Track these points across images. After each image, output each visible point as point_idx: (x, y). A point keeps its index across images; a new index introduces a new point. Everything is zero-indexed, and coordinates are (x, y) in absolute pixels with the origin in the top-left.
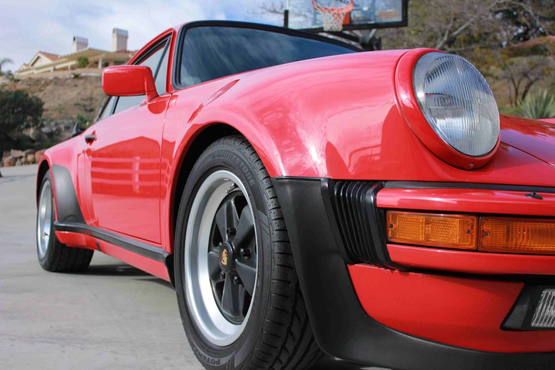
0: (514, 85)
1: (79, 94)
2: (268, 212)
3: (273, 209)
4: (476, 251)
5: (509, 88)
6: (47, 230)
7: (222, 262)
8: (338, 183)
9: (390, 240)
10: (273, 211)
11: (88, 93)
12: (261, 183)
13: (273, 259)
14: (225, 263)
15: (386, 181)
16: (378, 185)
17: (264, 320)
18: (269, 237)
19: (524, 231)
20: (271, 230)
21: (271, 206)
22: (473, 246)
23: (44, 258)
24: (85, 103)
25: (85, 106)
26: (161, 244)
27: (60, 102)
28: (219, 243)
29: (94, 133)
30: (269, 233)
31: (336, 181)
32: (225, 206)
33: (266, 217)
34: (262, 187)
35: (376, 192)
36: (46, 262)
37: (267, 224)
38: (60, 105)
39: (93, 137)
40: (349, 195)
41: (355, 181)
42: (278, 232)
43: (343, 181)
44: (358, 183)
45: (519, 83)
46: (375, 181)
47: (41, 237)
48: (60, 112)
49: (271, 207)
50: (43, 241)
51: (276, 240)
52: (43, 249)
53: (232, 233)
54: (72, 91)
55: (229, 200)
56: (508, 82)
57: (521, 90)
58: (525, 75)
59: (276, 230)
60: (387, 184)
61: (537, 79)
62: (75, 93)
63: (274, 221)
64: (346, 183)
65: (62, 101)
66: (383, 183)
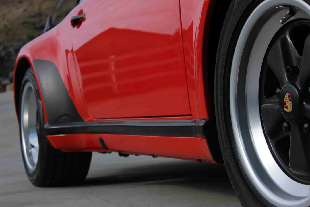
1: (25, 10)
6: (34, 141)
7: (285, 109)
11: (36, 8)
14: (289, 110)
23: (34, 172)
24: (34, 20)
25: (34, 24)
26: (191, 115)
27: (5, 22)
28: (276, 89)
29: (81, 12)
32: (278, 43)
36: (37, 177)
38: (6, 26)
39: (80, 16)
47: (27, 150)
48: (7, 34)
50: (30, 155)
52: (32, 163)
53: (293, 73)
54: (18, 8)
55: (283, 36)
62: (21, 10)
65: (8, 20)
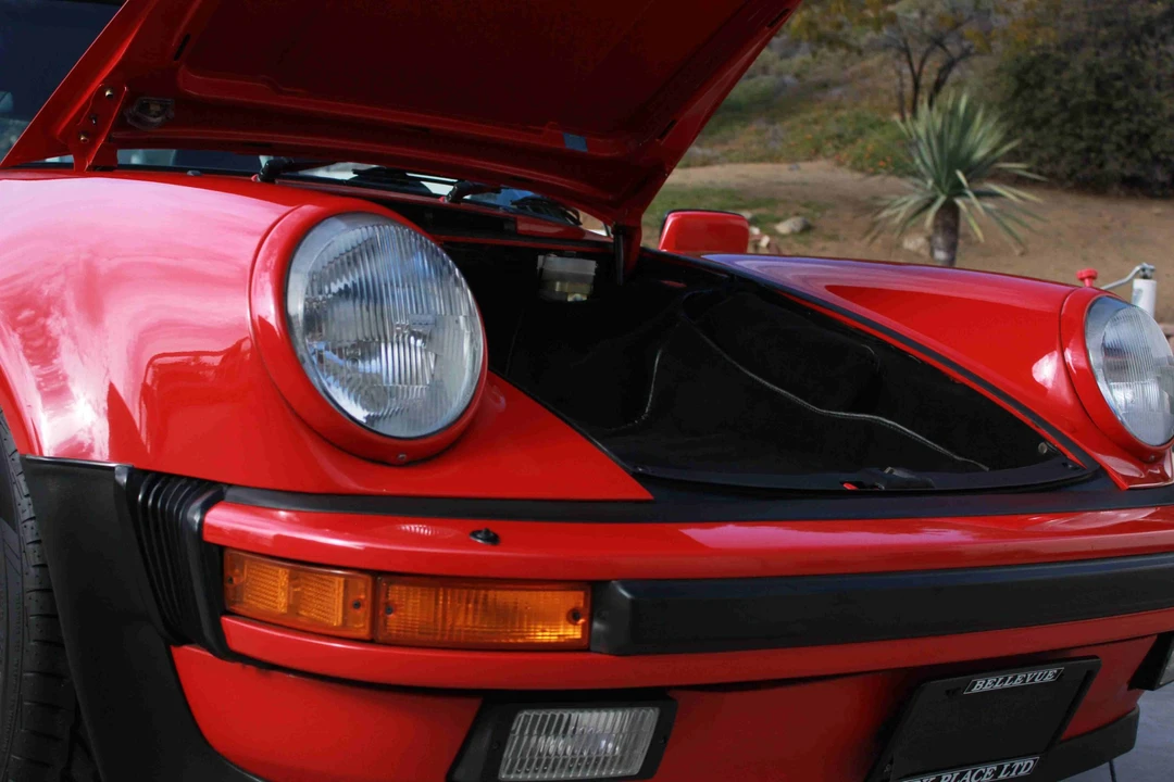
0: (911, 65)
2: (21, 526)
3: (31, 519)
4: (371, 641)
5: (899, 73)
8: (149, 476)
9: (229, 608)
10: (29, 524)
12: (9, 459)
13: (26, 628)
15: (230, 485)
16: (214, 492)
17: (9, 757)
18: (19, 580)
19: (468, 602)
20: (25, 565)
21: (28, 511)
22: (364, 633)
30: (19, 570)
31: (146, 472)
33: (16, 536)
34: (12, 470)
35: (205, 508)
37: (17, 552)
40: (163, 505)
41: (180, 477)
42: (38, 569)
43: (158, 476)
44: (183, 482)
45: (923, 62)
46: (212, 484)
49: (27, 515)
51: (33, 587)
56: (897, 57)
57: (928, 78)
58: (938, 42)
59: (34, 566)
60: (230, 493)
61: (966, 54)
63: (31, 546)
64: (163, 479)
66: (225, 488)
